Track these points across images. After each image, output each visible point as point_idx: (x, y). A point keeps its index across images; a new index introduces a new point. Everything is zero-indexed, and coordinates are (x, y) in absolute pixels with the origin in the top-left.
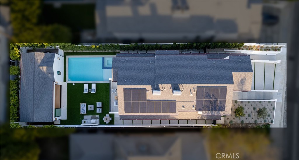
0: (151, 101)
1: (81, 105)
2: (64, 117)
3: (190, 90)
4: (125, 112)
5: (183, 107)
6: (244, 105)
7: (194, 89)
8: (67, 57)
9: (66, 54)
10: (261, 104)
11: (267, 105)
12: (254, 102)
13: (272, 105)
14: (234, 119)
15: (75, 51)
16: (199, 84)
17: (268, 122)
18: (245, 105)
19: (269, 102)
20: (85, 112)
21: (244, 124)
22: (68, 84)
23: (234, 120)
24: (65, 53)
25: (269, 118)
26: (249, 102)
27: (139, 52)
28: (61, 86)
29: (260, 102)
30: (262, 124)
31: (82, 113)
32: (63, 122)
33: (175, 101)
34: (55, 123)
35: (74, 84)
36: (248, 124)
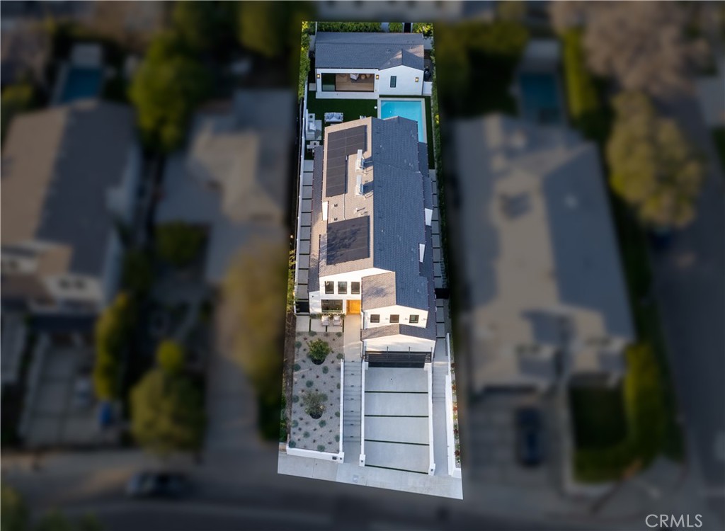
0: (346, 161)
1: (340, 114)
2: (320, 95)
3: (364, 208)
4: (329, 134)
5: (336, 206)
6: (332, 375)
7: (366, 212)
8: (423, 100)
9: (428, 99)
10: (334, 415)
11: (331, 431)
12: (339, 399)
13: (330, 443)
14: (305, 350)
15: (432, 109)
16: (374, 217)
17: (291, 433)
18: (332, 377)
19: (337, 438)
20: (327, 120)
21: (292, 372)
22: (376, 101)
23: (301, 349)
24: (429, 97)
25: (300, 435)
26: (339, 386)
27: (435, 196)
28: (373, 91)
29: (338, 415)
30: (288, 416)
31: (327, 114)
32: (312, 94)
33: (346, 191)
34: (311, 84)
35: (375, 108)
36: (292, 380)
